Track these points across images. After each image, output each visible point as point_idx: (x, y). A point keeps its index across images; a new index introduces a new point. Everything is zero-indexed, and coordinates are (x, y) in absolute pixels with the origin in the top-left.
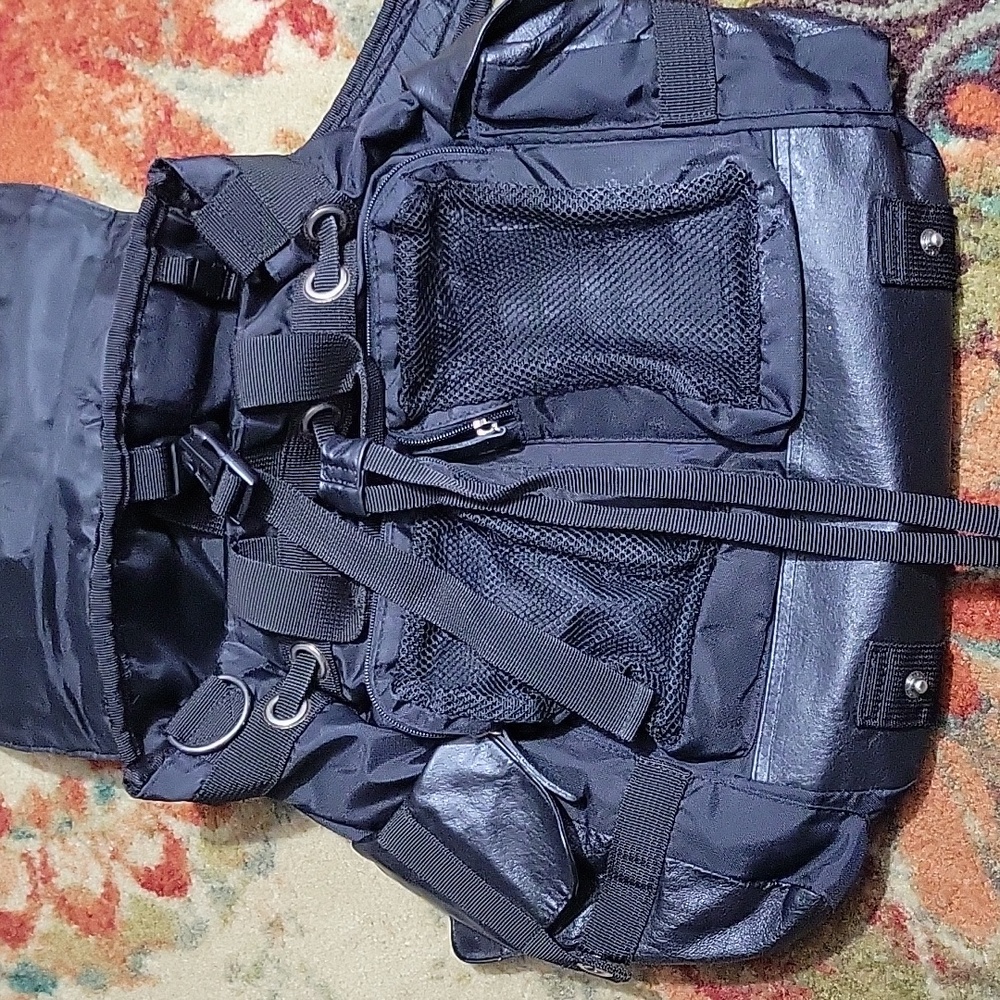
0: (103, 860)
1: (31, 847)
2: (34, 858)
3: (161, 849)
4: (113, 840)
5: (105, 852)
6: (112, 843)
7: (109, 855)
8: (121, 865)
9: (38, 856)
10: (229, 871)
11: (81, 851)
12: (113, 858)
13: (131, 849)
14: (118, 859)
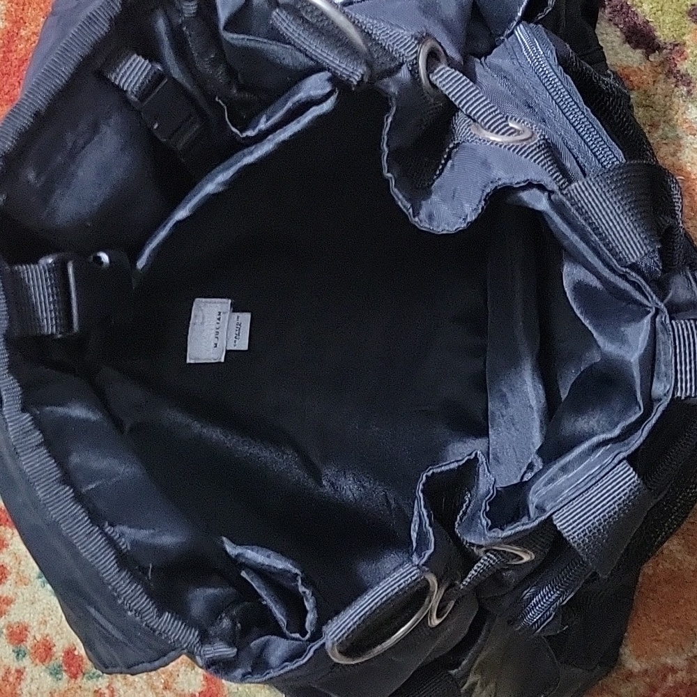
0: (157, 691)
1: (101, 684)
2: (104, 694)
3: (202, 678)
4: (164, 673)
5: (158, 684)
6: (163, 676)
7: (162, 686)
8: (172, 694)
9: (107, 691)
10: (258, 692)
11: (140, 685)
12: (165, 688)
13: (179, 680)
14: (170, 689)
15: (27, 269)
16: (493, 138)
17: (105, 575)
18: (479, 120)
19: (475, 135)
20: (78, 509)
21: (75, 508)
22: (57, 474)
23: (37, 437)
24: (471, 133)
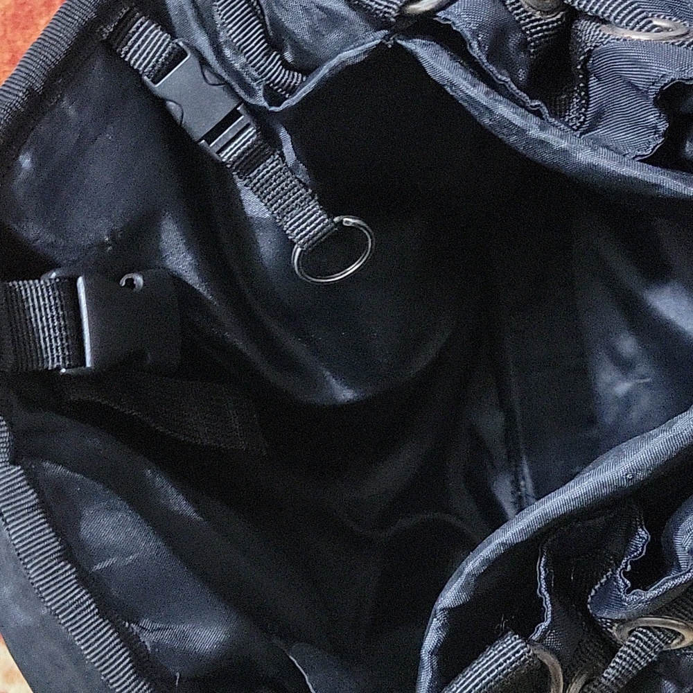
15: (24, 285)
16: (635, 36)
17: (115, 685)
18: (612, 18)
19: (609, 35)
20: (82, 595)
21: (79, 593)
22: (56, 546)
23: (31, 497)
24: (604, 34)
